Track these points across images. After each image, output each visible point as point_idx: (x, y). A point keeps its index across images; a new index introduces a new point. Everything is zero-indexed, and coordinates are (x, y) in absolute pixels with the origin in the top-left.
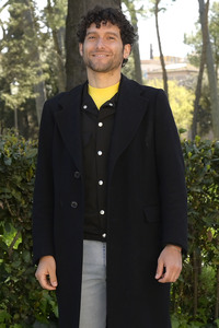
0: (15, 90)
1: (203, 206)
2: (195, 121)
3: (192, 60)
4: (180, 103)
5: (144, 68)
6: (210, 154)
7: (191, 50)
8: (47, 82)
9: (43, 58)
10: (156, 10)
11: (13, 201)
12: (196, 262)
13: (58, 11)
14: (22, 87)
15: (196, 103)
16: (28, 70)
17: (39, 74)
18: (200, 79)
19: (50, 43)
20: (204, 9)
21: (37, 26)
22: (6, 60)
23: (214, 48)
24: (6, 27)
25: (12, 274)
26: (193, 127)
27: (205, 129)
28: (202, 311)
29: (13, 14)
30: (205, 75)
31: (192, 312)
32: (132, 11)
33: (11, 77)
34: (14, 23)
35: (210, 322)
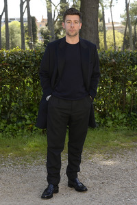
0: (62, 33)
1: (127, 73)
2: (124, 44)
4: (118, 38)
5: (106, 26)
6: (129, 55)
7: (123, 20)
10: (111, 6)
12: (124, 93)
13: (77, 6)
14: (64, 32)
15: (124, 38)
18: (126, 30)
20: (127, 5)
22: (59, 23)
23: (131, 19)
24: (59, 11)
26: (123, 46)
27: (128, 47)
28: (126, 110)
29: (61, 7)
30: (128, 28)
31: (123, 110)
32: (103, 6)
33: (61, 28)
34: (62, 10)
35: (129, 113)
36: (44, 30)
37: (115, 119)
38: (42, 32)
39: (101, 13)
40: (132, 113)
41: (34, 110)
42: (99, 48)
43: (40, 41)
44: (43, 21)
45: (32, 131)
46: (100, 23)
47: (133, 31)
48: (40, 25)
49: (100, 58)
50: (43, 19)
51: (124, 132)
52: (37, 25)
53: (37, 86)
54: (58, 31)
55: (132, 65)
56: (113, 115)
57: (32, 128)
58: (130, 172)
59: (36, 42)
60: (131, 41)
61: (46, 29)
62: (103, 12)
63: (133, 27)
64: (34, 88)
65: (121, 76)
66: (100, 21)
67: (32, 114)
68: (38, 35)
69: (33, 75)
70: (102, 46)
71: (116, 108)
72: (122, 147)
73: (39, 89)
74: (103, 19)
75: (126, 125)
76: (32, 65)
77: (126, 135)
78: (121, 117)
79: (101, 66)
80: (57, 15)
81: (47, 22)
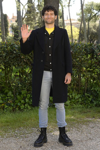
1: (82, 61)
2: (79, 37)
3: (79, 20)
4: (75, 32)
5: (65, 22)
6: (84, 47)
7: (79, 17)
8: (38, 26)
9: (37, 19)
10: (69, 6)
11: (28, 59)
12: (80, 77)
13: (41, 6)
14: (31, 27)
15: (80, 32)
16: (33, 23)
17: (36, 24)
18: (81, 25)
19: (39, 15)
20: (82, 6)
21: (35, 10)
23: (85, 17)
24: (26, 10)
25: (28, 80)
26: (79, 39)
27: (82, 40)
28: (81, 91)
29: (28, 6)
30: (82, 24)
31: (78, 91)
32: (62, 6)
34: (29, 9)
35: (84, 94)
37: (72, 99)
38: (12, 27)
39: (61, 11)
40: (86, 94)
43: (11, 34)
44: (13, 18)
45: (4, 110)
46: (60, 20)
47: (87, 26)
48: (11, 21)
51: (80, 109)
52: (9, 21)
53: (9, 71)
55: (86, 54)
56: (70, 96)
57: (4, 107)
58: (84, 142)
59: (8, 35)
60: (85, 35)
61: (15, 24)
62: (63, 11)
63: (87, 24)
64: (6, 74)
65: (77, 63)
66: (60, 18)
67: (4, 95)
68: (10, 29)
69: (5, 63)
71: (73, 90)
72: (78, 122)
74: (62, 17)
75: (81, 104)
76: (4, 55)
77: (81, 112)
78: (77, 97)
80: (24, 13)
81: (16, 19)
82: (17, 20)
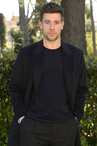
0: (38, 34)
5: (95, 24)
14: (41, 33)
22: (34, 21)
24: (34, 6)
33: (37, 28)
34: (38, 4)
36: (15, 30)
38: (12, 33)
39: (89, 7)
41: (2, 136)
42: (86, 54)
43: (9, 45)
44: (13, 19)
46: (87, 21)
48: (10, 24)
49: (88, 67)
50: (14, 17)
52: (6, 24)
53: (7, 104)
54: (33, 32)
59: (5, 46)
61: (17, 29)
62: (91, 7)
64: (2, 108)
66: (88, 18)
68: (8, 37)
70: (90, 50)
73: (9, 108)
74: (90, 15)
79: (89, 77)
81: (18, 21)
82: (20, 22)
